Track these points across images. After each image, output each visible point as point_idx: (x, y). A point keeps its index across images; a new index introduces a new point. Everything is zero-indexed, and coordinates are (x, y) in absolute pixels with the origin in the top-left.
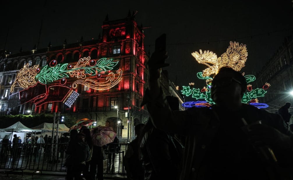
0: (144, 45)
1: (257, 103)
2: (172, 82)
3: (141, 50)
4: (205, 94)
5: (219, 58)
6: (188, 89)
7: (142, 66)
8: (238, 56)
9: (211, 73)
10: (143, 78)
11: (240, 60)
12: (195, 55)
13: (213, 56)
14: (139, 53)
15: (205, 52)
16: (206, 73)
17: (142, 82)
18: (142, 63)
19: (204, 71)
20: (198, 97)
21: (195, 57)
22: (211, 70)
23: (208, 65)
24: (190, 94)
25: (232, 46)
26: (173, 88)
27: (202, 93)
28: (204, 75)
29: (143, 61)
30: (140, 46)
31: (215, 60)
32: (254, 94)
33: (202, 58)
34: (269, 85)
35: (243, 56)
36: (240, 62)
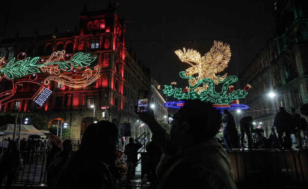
0: (125, 41)
1: (238, 104)
2: (155, 81)
3: (121, 45)
4: (187, 94)
5: (202, 57)
6: (170, 89)
7: (122, 63)
8: (221, 56)
9: (194, 73)
10: (123, 76)
11: (223, 61)
12: (179, 53)
13: (196, 55)
14: (119, 48)
15: (189, 50)
16: (189, 72)
17: (121, 80)
18: (122, 59)
19: (187, 70)
20: (180, 97)
21: (178, 55)
22: (194, 69)
23: (191, 64)
24: (172, 94)
25: (215, 45)
26: (155, 87)
27: (184, 93)
28: (186, 75)
29: (124, 57)
30: (121, 40)
31: (199, 59)
32: (235, 95)
33: (186, 57)
34: (250, 86)
35: (227, 56)
36: (223, 62)
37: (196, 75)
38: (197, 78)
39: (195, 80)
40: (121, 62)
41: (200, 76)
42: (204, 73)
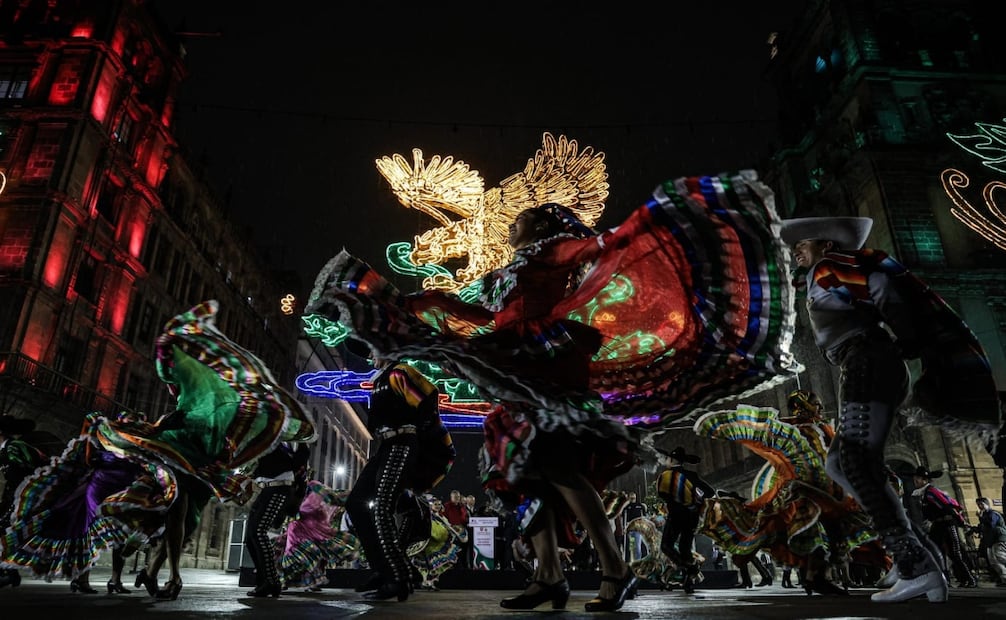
3: (148, 120)
5: (489, 192)
7: (140, 194)
8: (568, 195)
9: (449, 252)
10: (135, 250)
12: (392, 169)
13: (467, 179)
14: (138, 128)
15: (436, 160)
16: (428, 247)
19: (422, 240)
21: (389, 178)
22: (452, 235)
25: (548, 151)
28: (416, 258)
33: (421, 184)
35: (591, 194)
37: (456, 264)
38: (459, 273)
39: (452, 281)
40: (139, 187)
41: (472, 268)
42: (491, 255)
